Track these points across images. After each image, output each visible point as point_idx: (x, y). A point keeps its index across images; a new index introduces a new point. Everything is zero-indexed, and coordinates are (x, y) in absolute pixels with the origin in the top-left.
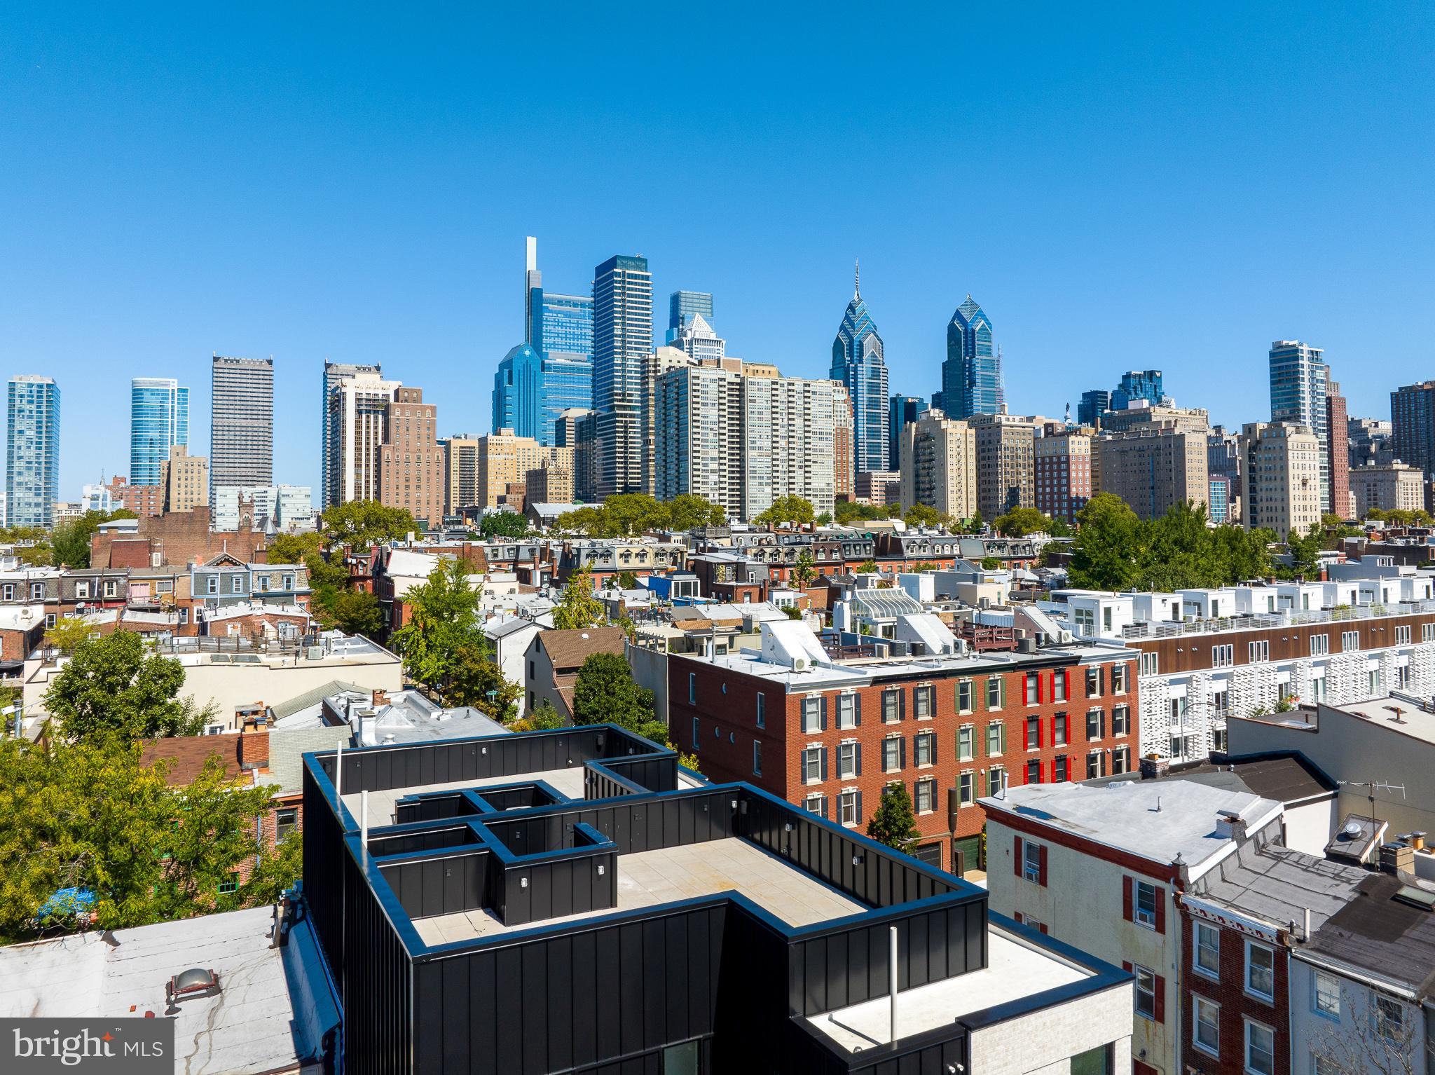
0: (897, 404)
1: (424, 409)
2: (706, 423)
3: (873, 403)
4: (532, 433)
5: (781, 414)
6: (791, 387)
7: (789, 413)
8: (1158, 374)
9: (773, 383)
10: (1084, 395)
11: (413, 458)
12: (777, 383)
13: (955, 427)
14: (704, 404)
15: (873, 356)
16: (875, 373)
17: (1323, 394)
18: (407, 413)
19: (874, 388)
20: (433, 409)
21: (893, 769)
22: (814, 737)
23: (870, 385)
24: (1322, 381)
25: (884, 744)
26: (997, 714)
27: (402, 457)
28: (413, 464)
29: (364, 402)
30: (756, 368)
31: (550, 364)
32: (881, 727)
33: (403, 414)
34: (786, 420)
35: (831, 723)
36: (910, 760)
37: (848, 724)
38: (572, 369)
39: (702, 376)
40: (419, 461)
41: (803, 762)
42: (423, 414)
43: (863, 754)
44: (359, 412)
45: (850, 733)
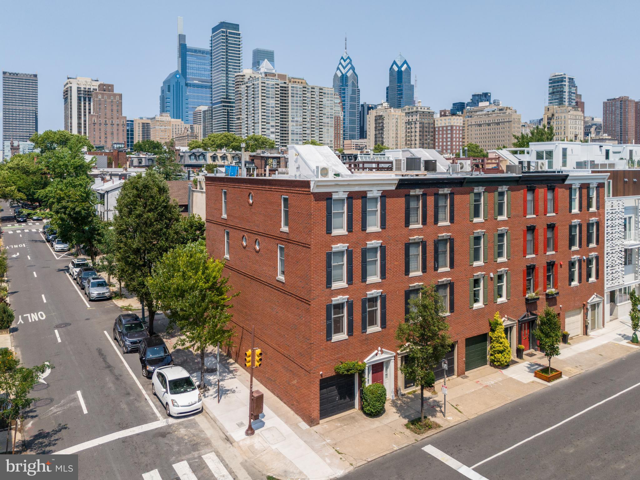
0: (364, 107)
1: (115, 95)
2: (269, 107)
3: (353, 107)
4: (181, 117)
5: (308, 104)
6: (313, 90)
7: (312, 104)
8: (489, 95)
9: (304, 87)
10: (454, 104)
11: (109, 122)
12: (305, 88)
13: (395, 112)
14: (268, 97)
15: (353, 83)
16: (354, 92)
17: (574, 100)
18: (105, 97)
19: (352, 99)
20: (121, 96)
21: (415, 273)
22: (340, 239)
23: (351, 98)
24: (574, 93)
25: (408, 246)
26: (504, 223)
27: (103, 121)
28: (109, 126)
29: (82, 92)
30: (295, 80)
31: (190, 84)
32: (404, 231)
33: (103, 98)
34: (310, 107)
35: (357, 226)
36: (430, 263)
37: (374, 227)
38: (202, 87)
39: (267, 82)
40: (112, 124)
41: (329, 265)
42: (115, 98)
43: (388, 258)
44: (79, 99)
45: (375, 236)
